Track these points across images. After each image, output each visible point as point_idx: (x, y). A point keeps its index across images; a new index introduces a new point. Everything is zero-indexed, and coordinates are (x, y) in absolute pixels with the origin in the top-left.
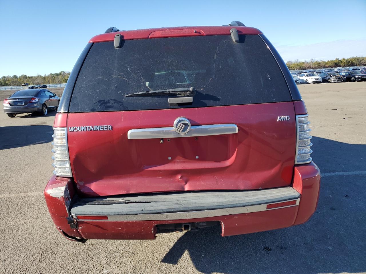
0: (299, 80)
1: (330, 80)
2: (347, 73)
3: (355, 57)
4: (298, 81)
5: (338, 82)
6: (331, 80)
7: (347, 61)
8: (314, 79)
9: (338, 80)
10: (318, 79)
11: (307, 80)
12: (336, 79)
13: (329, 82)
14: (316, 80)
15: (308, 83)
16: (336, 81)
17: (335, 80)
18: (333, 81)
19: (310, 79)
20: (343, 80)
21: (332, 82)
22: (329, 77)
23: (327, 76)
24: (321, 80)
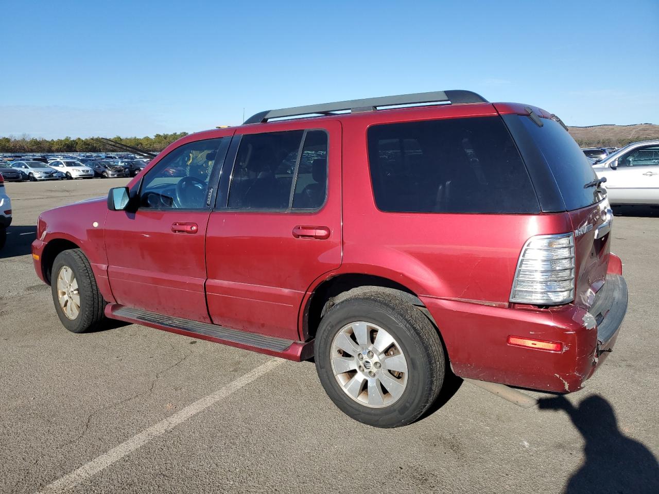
0: (57, 172)
1: (105, 174)
2: (126, 164)
3: (96, 137)
4: (54, 175)
5: (119, 176)
6: (107, 174)
7: (85, 143)
8: (82, 172)
9: (118, 173)
10: (88, 171)
11: (67, 172)
12: (115, 173)
13: (104, 177)
14: (84, 174)
15: (71, 178)
16: (116, 176)
17: (113, 173)
18: (112, 175)
19: (75, 172)
20: (126, 175)
21: (110, 176)
22: (102, 168)
23: (99, 167)
24: (93, 173)
